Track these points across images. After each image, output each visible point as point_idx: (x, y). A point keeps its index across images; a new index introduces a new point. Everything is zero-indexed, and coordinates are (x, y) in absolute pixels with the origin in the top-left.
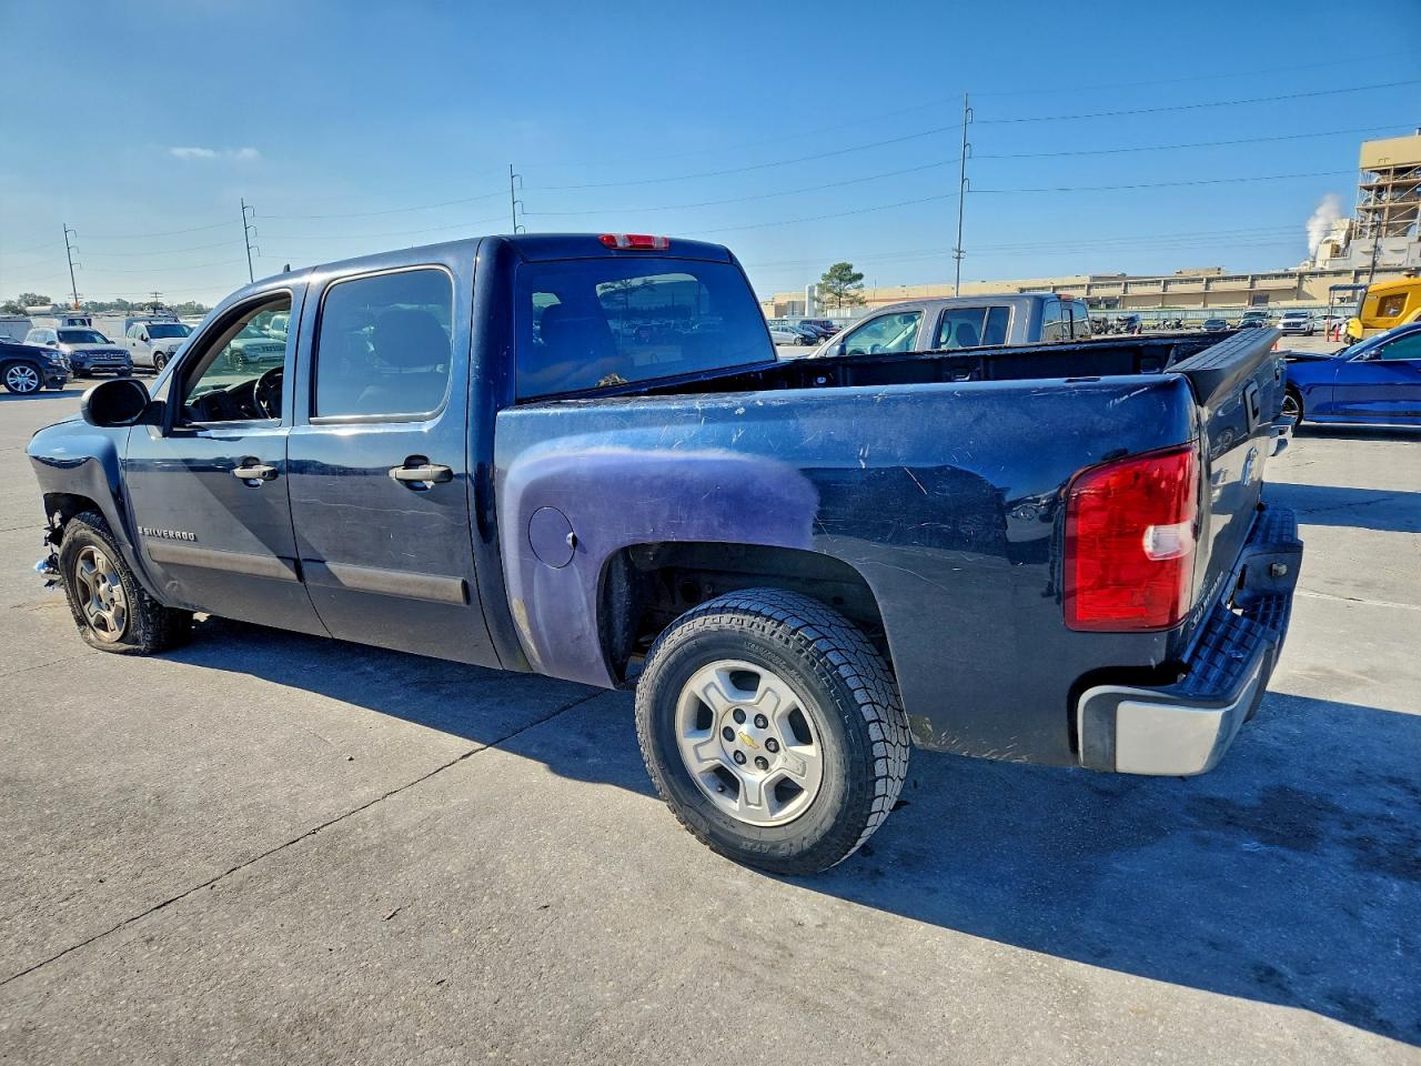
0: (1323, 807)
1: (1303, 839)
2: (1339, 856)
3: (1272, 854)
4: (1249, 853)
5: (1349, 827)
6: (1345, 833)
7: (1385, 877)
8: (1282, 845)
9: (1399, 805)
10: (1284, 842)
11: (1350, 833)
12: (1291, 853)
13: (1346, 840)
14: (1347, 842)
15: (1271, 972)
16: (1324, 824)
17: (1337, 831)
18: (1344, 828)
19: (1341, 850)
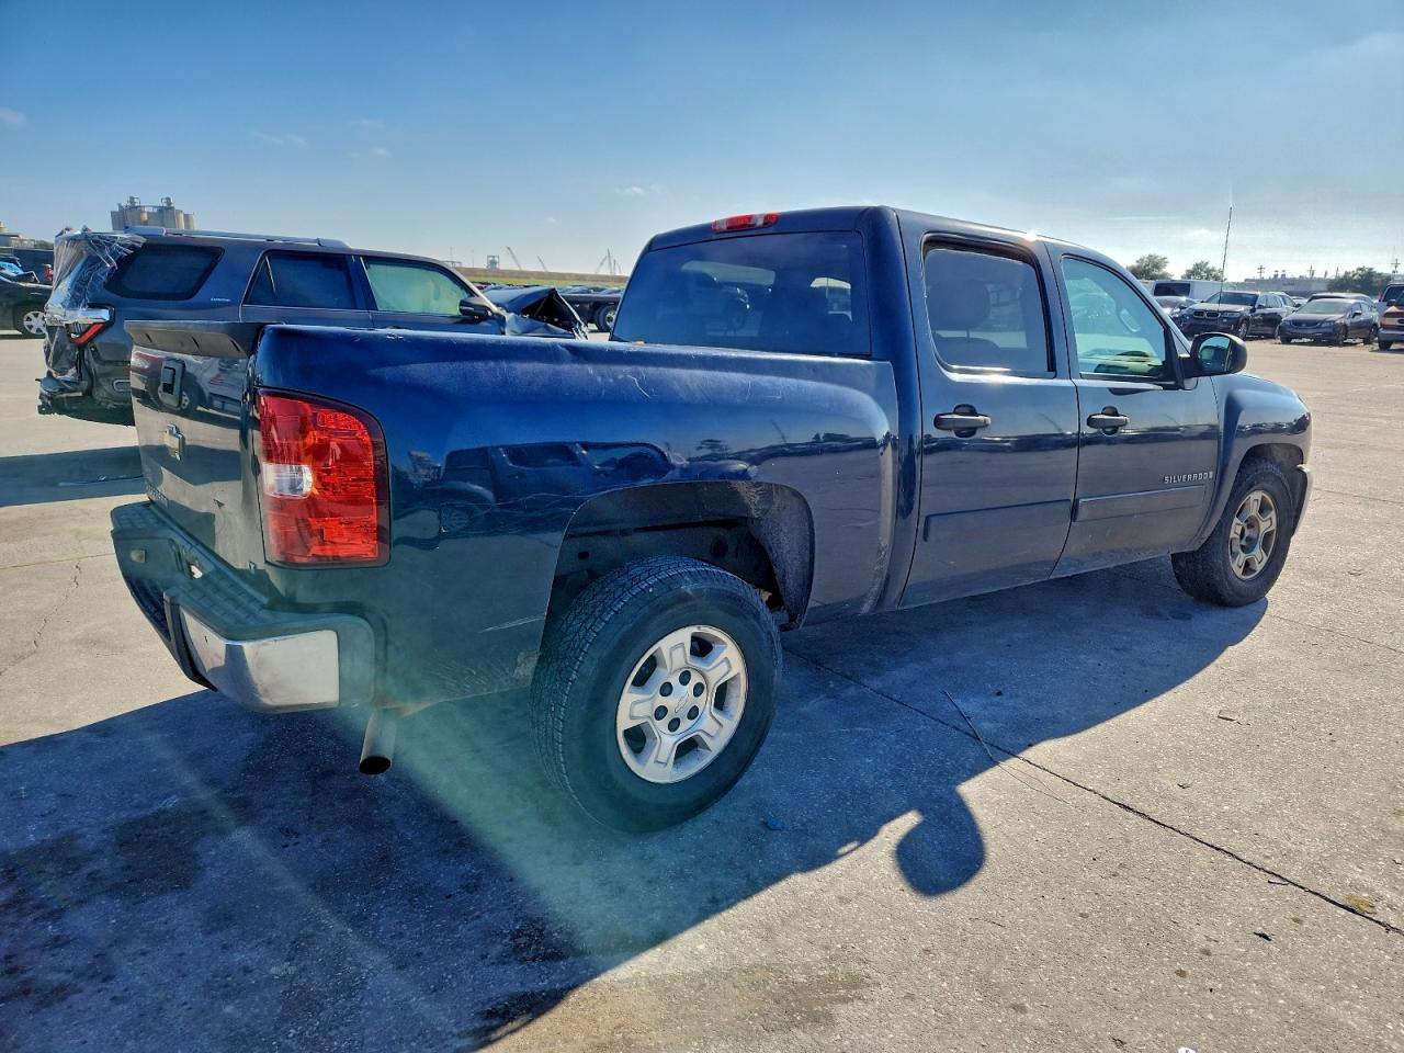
0: (129, 886)
1: (130, 837)
2: (91, 839)
3: (151, 806)
4: (168, 795)
5: (92, 877)
6: (93, 867)
7: (43, 841)
8: (146, 818)
9: (43, 948)
10: (145, 822)
11: (89, 870)
12: (134, 816)
13: (91, 859)
14: (90, 856)
15: (105, 735)
16: (118, 865)
17: (102, 864)
18: (98, 871)
19: (91, 846)
